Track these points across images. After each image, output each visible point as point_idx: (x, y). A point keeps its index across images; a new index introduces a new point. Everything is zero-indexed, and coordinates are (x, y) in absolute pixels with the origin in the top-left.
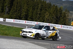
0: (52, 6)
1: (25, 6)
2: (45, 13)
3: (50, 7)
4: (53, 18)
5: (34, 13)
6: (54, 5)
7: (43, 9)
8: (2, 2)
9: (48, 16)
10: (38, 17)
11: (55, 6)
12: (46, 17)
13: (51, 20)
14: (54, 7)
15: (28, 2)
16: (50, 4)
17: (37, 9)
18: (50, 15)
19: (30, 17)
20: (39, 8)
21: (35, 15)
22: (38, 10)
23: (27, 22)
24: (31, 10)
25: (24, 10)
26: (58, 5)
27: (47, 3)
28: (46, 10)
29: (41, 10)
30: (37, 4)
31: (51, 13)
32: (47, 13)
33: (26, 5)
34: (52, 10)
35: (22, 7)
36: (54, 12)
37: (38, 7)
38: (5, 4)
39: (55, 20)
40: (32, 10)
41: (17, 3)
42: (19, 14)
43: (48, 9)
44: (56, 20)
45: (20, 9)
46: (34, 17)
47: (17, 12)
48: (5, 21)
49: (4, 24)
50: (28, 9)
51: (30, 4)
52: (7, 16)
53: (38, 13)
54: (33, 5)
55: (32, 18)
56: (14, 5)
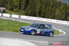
0: (62, 3)
1: (39, 3)
2: (56, 10)
3: (60, 5)
4: (63, 14)
5: (46, 9)
6: (64, 3)
7: (54, 6)
10: (50, 13)
12: (57, 13)
13: (61, 15)
14: (64, 5)
16: (60, 2)
17: (49, 6)
18: (60, 11)
19: (42, 13)
21: (47, 11)
22: (50, 7)
25: (37, 7)
26: (68, 2)
27: (58, 1)
28: (57, 7)
29: (52, 7)
30: (49, 2)
31: (61, 10)
32: (58, 9)
34: (62, 7)
35: (36, 5)
36: (64, 9)
37: (50, 4)
39: (64, 16)
40: (44, 7)
41: (32, 2)
42: (34, 11)
44: (66, 16)
45: (34, 6)
46: (46, 13)
47: (32, 9)
48: (20, 17)
50: (41, 6)
51: (43, 2)
52: (23, 12)
53: (50, 9)
54: (46, 3)
55: (45, 14)
56: (29, 3)
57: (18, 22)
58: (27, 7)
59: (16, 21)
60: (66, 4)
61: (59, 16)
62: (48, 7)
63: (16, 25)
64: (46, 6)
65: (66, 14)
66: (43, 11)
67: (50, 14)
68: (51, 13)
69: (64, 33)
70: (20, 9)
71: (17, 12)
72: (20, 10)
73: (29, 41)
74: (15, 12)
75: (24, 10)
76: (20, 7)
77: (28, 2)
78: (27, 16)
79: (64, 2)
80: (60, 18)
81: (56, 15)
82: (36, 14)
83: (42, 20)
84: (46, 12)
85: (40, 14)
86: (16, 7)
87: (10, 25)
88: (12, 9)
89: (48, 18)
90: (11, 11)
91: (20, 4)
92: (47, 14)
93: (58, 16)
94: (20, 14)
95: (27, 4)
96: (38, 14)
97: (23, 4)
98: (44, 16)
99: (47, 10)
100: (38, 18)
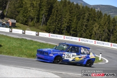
0: (103, 15)
1: (67, 14)
2: (93, 24)
3: (100, 17)
4: (104, 31)
6: (106, 15)
7: (90, 19)
8: (38, 9)
9: (97, 28)
10: (84, 29)
11: (108, 15)
12: (95, 29)
13: (101, 33)
14: (106, 17)
15: (71, 9)
16: (100, 13)
17: (83, 18)
18: (99, 27)
19: (73, 29)
20: (85, 18)
21: (80, 27)
22: (85, 20)
23: (66, 38)
24: (75, 20)
25: (65, 20)
27: (96, 12)
28: (95, 20)
29: (88, 20)
30: (83, 12)
31: (101, 25)
32: (96, 24)
33: (69, 13)
34: (102, 20)
35: (63, 16)
36: (105, 23)
37: (85, 16)
38: (42, 12)
39: (106, 34)
41: (57, 11)
42: (59, 25)
43: (97, 20)
45: (60, 19)
47: (56, 23)
48: (38, 35)
49: (36, 40)
50: (71, 19)
51: (74, 12)
52: (43, 28)
53: (85, 24)
54: (78, 14)
55: (76, 31)
56: (53, 13)
57: (35, 42)
58: (48, 19)
59: (32, 41)
60: (109, 16)
61: (98, 34)
62: (81, 20)
63: (32, 47)
64: (78, 19)
65: (109, 31)
66: (74, 25)
67: (84, 31)
68: (86, 30)
69: (106, 61)
70: (38, 22)
71: (34, 27)
72: (38, 24)
73: (52, 73)
74: (30, 26)
75: (44, 24)
76: (38, 19)
77: (51, 12)
78: (49, 33)
79: (106, 12)
80: (100, 37)
81: (93, 32)
82: (63, 30)
83: (71, 40)
84: (78, 28)
85: (69, 30)
86: (32, 19)
87: (23, 47)
88: (26, 22)
89: (81, 37)
90: (25, 24)
91: (38, 15)
92: (80, 31)
93: (96, 34)
94: (38, 30)
95: (49, 15)
96: (66, 30)
97: (42, 15)
98: (74, 34)
99: (79, 25)
100: (66, 36)
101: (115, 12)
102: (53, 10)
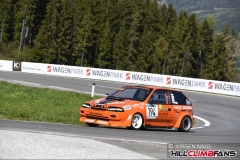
0: (179, 16)
1: (86, 17)
2: (153, 41)
3: (169, 21)
4: (181, 56)
5: (117, 41)
6: (185, 14)
7: (146, 26)
8: (9, 6)
9: (164, 49)
10: (130, 54)
13: (174, 63)
14: (186, 21)
15: (95, 3)
16: (171, 10)
17: (128, 26)
18: (170, 47)
19: (102, 54)
20: (132, 24)
21: (120, 48)
22: (132, 31)
23: (94, 73)
24: (106, 32)
25: (81, 31)
26: (198, 12)
27: (159, 7)
28: (158, 30)
29: (140, 30)
30: (127, 11)
31: (173, 42)
32: (162, 39)
33: (90, 14)
34: (177, 29)
35: (76, 22)
36: (185, 36)
37: (131, 20)
38: (19, 14)
39: (189, 63)
40: (109, 30)
41: (59, 9)
42: (67, 46)
43: (163, 28)
44: (193, 65)
45: (68, 29)
46: (117, 54)
47: (59, 40)
48: (20, 70)
49: (16, 82)
50: (96, 28)
51: (104, 11)
52: (24, 54)
53: (132, 40)
54: (114, 15)
56: (48, 15)
57: (15, 86)
58: (37, 32)
60: (193, 17)
62: (122, 30)
63: (13, 96)
64: (115, 28)
65: (195, 55)
66: (104, 46)
67: (131, 59)
68: (135, 56)
69: (204, 123)
70: (10, 39)
77: (44, 13)
79: (185, 9)
82: (76, 58)
84: (116, 51)
91: (10, 22)
92: (121, 59)
93: (162, 64)
96: (86, 57)
97: (21, 22)
101: (205, 7)
102: (48, 8)
